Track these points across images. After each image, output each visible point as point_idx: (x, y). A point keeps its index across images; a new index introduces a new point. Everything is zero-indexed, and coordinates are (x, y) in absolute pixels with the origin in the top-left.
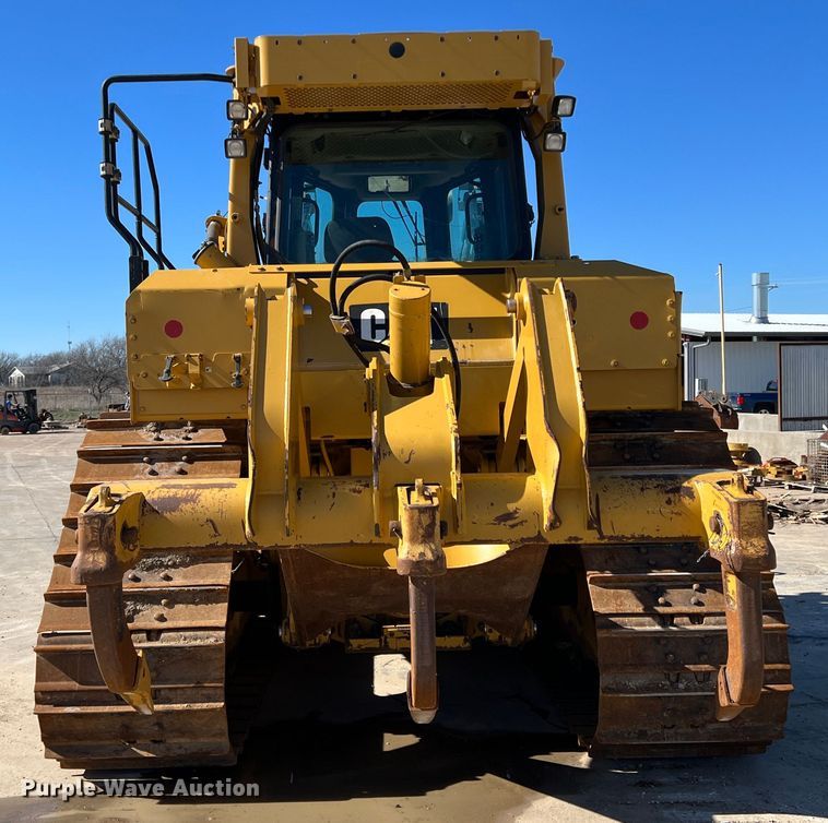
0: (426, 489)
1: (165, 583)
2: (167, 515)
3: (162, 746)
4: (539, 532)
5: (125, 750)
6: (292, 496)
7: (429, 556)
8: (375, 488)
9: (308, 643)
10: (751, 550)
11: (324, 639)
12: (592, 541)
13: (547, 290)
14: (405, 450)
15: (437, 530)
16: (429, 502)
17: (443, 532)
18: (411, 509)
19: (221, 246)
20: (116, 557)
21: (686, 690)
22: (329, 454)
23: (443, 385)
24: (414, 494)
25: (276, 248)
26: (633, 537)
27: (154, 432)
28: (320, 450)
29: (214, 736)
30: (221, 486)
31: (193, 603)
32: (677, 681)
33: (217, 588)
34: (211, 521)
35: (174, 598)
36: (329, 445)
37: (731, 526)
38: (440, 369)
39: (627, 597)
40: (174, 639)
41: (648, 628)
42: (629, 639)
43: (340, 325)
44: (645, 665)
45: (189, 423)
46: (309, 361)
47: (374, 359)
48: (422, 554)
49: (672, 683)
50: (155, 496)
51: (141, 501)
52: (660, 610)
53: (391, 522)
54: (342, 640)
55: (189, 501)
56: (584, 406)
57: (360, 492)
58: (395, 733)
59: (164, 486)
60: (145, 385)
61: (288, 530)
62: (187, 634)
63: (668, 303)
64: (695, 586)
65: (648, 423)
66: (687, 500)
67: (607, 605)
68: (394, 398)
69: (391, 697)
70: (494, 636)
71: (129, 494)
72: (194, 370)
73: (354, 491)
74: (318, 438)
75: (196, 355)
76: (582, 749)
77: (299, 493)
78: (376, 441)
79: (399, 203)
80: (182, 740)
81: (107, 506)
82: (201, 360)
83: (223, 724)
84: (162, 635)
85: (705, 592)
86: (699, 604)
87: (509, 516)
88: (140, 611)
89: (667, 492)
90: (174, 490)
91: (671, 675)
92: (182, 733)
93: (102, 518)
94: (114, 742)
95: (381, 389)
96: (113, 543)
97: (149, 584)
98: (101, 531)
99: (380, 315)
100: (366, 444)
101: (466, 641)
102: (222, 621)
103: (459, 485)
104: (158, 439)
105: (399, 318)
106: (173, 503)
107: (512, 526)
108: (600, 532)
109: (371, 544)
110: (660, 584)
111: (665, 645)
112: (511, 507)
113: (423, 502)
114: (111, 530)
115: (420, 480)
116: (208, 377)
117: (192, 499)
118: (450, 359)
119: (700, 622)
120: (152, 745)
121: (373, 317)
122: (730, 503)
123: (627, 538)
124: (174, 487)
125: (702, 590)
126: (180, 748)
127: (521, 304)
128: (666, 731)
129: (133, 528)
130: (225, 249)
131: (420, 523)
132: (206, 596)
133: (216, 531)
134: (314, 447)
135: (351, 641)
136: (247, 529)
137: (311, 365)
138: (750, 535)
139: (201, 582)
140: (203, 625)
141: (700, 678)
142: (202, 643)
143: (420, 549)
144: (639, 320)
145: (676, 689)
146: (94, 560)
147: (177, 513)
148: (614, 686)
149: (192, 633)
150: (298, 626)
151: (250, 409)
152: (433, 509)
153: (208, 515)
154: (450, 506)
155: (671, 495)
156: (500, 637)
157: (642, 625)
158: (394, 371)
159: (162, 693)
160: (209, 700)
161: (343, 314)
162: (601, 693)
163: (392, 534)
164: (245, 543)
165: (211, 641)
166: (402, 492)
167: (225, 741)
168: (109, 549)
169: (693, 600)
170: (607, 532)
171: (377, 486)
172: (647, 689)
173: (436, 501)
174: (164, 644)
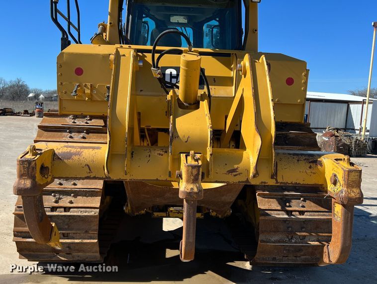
0: (195, 156)
1: (73, 186)
2: (66, 161)
3: (70, 255)
4: (247, 179)
5: (54, 256)
6: (129, 155)
7: (196, 190)
8: (170, 154)
9: (136, 214)
10: (353, 195)
11: (143, 212)
12: (272, 184)
13: (257, 61)
14: (185, 136)
15: (200, 177)
16: (197, 163)
17: (203, 178)
18: (188, 166)
19: (104, 37)
20: (36, 182)
21: (295, 243)
22: (149, 135)
23: (204, 104)
24: (189, 158)
25: (129, 38)
26: (292, 183)
27: (73, 119)
28: (144, 132)
29: (93, 253)
30: (94, 148)
31: (86, 196)
32: (292, 239)
33: (96, 190)
34: (88, 165)
35: (77, 193)
36: (148, 130)
37: (344, 182)
38: (203, 97)
39: (273, 202)
40: (76, 212)
41: (281, 216)
42: (273, 220)
43: (156, 73)
44: (279, 231)
45: (88, 116)
46: (141, 91)
47: (171, 91)
48: (192, 189)
49: (289, 240)
50: (60, 151)
51: (53, 154)
52: (287, 208)
53: (177, 171)
54: (151, 212)
55: (77, 154)
56: (274, 119)
57: (162, 155)
58: (171, 249)
59: (65, 146)
60: (65, 97)
61: (126, 172)
62: (82, 210)
63: (303, 74)
64: (302, 199)
65: (284, 128)
66: (319, 167)
67: (264, 205)
68: (180, 110)
69: (169, 231)
70: (214, 214)
71: (47, 149)
72: (88, 91)
73: (160, 154)
74: (143, 127)
75: (89, 85)
76: (246, 260)
77: (132, 154)
78: (171, 130)
79: (183, 28)
80: (79, 254)
81: (33, 155)
82: (91, 87)
83: (97, 248)
84: (71, 210)
85: (306, 202)
86: (303, 207)
87: (234, 170)
88: (62, 198)
89: (310, 162)
90: (70, 149)
91: (289, 236)
92: (79, 251)
93: (29, 162)
94: (49, 253)
95: (174, 105)
96: (35, 174)
97: (66, 187)
98: (28, 168)
99: (174, 72)
100: (166, 131)
101: (202, 215)
102: (98, 205)
103: (211, 155)
104: (74, 122)
105: (185, 70)
106: (69, 156)
107: (235, 175)
108: (276, 180)
109: (166, 180)
110: (287, 197)
111: (288, 224)
112: (236, 166)
113: (194, 163)
114: (34, 168)
115: (193, 152)
116: (94, 95)
117: (79, 154)
118: (207, 93)
119: (303, 215)
120: (66, 255)
121: (171, 72)
122: (345, 171)
123: (289, 184)
124: (70, 147)
125: (304, 201)
126: (78, 257)
127: (245, 66)
128: (284, 258)
129: (47, 167)
130: (106, 38)
131: (192, 173)
132: (91, 193)
133: (90, 170)
134: (142, 131)
135: (154, 213)
136: (106, 170)
137: (142, 93)
138: (353, 187)
139: (89, 187)
140: (89, 206)
141: (301, 238)
142: (89, 214)
143: (191, 186)
144: (290, 81)
145: (291, 242)
146: (25, 183)
147: (70, 161)
148: (265, 240)
149: (84, 209)
150: (132, 208)
151: (109, 110)
152: (199, 167)
153: (87, 162)
154: (206, 165)
155: (311, 164)
156: (216, 215)
157: (279, 214)
158: (181, 97)
159: (70, 234)
160: (91, 238)
161: (157, 67)
162: (259, 242)
163: (177, 177)
164: (104, 177)
165: (92, 214)
166: (183, 156)
167: (98, 255)
168: (33, 178)
169: (301, 205)
170: (280, 180)
171: (171, 153)
172: (279, 242)
173: (200, 163)
174: (72, 214)
